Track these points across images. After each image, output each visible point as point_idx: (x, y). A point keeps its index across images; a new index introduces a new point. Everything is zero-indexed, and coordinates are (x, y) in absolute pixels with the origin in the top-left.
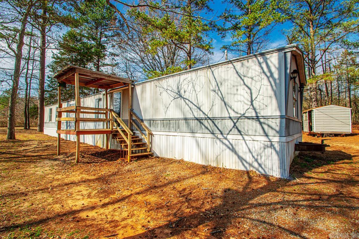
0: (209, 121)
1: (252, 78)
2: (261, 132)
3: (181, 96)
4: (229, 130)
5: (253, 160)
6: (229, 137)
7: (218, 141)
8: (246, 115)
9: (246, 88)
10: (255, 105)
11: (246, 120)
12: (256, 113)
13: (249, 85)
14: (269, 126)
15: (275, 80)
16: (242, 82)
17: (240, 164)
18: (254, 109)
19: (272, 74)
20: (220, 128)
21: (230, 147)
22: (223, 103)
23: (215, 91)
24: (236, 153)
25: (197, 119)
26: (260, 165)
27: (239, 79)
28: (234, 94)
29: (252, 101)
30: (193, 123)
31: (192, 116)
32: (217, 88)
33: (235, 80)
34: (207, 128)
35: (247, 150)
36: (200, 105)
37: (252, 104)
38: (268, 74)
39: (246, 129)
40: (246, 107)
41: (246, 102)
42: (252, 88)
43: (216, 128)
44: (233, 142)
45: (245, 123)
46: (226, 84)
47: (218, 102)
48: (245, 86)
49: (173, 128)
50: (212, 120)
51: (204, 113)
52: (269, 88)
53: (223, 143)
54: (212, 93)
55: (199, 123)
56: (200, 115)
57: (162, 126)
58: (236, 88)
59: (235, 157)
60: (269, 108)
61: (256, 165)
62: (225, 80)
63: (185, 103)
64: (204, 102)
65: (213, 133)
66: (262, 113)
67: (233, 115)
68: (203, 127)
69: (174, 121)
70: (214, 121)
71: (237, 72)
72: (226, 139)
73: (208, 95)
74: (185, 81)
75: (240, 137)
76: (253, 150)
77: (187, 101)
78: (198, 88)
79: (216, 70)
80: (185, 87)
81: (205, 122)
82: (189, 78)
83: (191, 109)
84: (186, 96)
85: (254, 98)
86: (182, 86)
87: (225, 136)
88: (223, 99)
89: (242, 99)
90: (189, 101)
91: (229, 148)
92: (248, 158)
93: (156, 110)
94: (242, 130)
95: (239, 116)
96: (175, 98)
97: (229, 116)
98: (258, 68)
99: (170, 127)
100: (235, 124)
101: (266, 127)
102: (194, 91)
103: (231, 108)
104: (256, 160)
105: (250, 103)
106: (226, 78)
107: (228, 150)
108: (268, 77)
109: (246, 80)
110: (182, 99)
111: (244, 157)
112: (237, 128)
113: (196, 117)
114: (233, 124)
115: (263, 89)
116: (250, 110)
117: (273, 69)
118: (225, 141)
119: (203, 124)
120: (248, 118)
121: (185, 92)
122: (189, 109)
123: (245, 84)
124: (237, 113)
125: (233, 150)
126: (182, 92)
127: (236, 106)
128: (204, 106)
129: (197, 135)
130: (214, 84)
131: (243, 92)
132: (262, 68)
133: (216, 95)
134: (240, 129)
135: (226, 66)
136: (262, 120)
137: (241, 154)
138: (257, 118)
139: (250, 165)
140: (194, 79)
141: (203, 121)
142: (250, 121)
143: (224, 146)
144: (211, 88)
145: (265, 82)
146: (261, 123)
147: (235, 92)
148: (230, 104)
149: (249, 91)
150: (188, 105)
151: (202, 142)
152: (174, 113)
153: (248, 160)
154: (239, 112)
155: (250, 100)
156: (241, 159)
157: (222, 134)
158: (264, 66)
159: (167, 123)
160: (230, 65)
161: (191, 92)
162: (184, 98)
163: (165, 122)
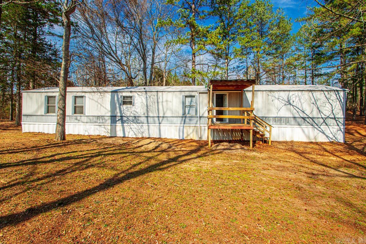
0: (310, 119)
1: (333, 100)
2: (336, 124)
3: (290, 104)
4: (321, 123)
5: (333, 136)
6: (321, 127)
7: (315, 129)
8: (330, 117)
9: (330, 105)
10: (334, 112)
11: (330, 119)
12: (334, 116)
13: (331, 103)
14: (339, 122)
15: (342, 102)
16: (328, 101)
17: (327, 139)
18: (333, 114)
19: (341, 100)
20: (316, 122)
21: (322, 131)
22: (318, 110)
23: (313, 104)
24: (325, 134)
25: (302, 118)
26: (336, 138)
27: (327, 100)
28: (324, 107)
29: (332, 111)
30: (299, 120)
31: (298, 116)
32: (315, 103)
33: (324, 99)
34: (308, 122)
35: (330, 132)
36: (304, 110)
37: (332, 112)
38: (339, 100)
39: (329, 123)
40: (330, 113)
41: (330, 111)
42: (333, 105)
43: (314, 123)
44: (323, 129)
45: (329, 120)
46: (320, 101)
47: (315, 109)
48: (329, 104)
49: (284, 122)
50: (312, 118)
51: (307, 115)
52: (340, 106)
53: (318, 130)
54: (312, 105)
55: (303, 120)
56: (304, 115)
57: (274, 121)
58: (325, 104)
59: (325, 136)
60: (339, 114)
61: (334, 138)
62: (319, 99)
63: (293, 109)
64: (306, 109)
65: (312, 125)
66: (337, 116)
67: (323, 116)
68: (306, 122)
69: (285, 119)
70: (313, 119)
71: (326, 96)
72: (320, 128)
73: (310, 106)
74: (293, 96)
75: (327, 127)
76: (333, 132)
77: (295, 107)
78: (302, 101)
79: (315, 93)
80: (294, 99)
81: (308, 120)
82: (297, 94)
83: (298, 112)
84: (294, 104)
85: (333, 109)
86: (291, 98)
87: (319, 126)
88: (318, 108)
89: (328, 109)
90: (296, 107)
91: (321, 132)
92: (331, 136)
93: (269, 111)
94: (328, 123)
95: (326, 117)
96: (285, 105)
97: (321, 117)
98: (335, 96)
99: (281, 122)
100: (324, 121)
101: (338, 122)
102: (300, 102)
103: (322, 113)
104: (334, 136)
105: (331, 111)
106: (320, 98)
107: (321, 133)
108: (339, 101)
109: (329, 100)
110: (291, 106)
111: (328, 135)
112: (325, 123)
113: (301, 116)
114: (323, 121)
115: (337, 105)
116: (331, 115)
117: (341, 98)
118: (319, 129)
119: (306, 120)
120: (331, 118)
121: (293, 102)
122: (296, 112)
123: (329, 102)
124: (325, 115)
125: (323, 133)
126: (291, 102)
127: (324, 112)
128: (306, 111)
129: (302, 126)
130: (313, 100)
131: (328, 105)
132: (337, 96)
133: (314, 106)
134: (326, 123)
135: (320, 92)
136: (336, 119)
137: (327, 135)
138: (335, 118)
139: (332, 139)
140: (300, 95)
141: (306, 119)
142: (331, 120)
143: (319, 132)
144: (312, 102)
145: (338, 103)
146: (336, 121)
147: (325, 105)
148: (322, 111)
149: (331, 106)
150: (296, 109)
151: (306, 130)
152: (284, 113)
153: (330, 136)
154: (327, 115)
155: (331, 110)
156: (327, 136)
157: (317, 125)
158: (338, 96)
159: (279, 120)
160: (322, 92)
161: (298, 102)
162: (293, 105)
163: (277, 119)
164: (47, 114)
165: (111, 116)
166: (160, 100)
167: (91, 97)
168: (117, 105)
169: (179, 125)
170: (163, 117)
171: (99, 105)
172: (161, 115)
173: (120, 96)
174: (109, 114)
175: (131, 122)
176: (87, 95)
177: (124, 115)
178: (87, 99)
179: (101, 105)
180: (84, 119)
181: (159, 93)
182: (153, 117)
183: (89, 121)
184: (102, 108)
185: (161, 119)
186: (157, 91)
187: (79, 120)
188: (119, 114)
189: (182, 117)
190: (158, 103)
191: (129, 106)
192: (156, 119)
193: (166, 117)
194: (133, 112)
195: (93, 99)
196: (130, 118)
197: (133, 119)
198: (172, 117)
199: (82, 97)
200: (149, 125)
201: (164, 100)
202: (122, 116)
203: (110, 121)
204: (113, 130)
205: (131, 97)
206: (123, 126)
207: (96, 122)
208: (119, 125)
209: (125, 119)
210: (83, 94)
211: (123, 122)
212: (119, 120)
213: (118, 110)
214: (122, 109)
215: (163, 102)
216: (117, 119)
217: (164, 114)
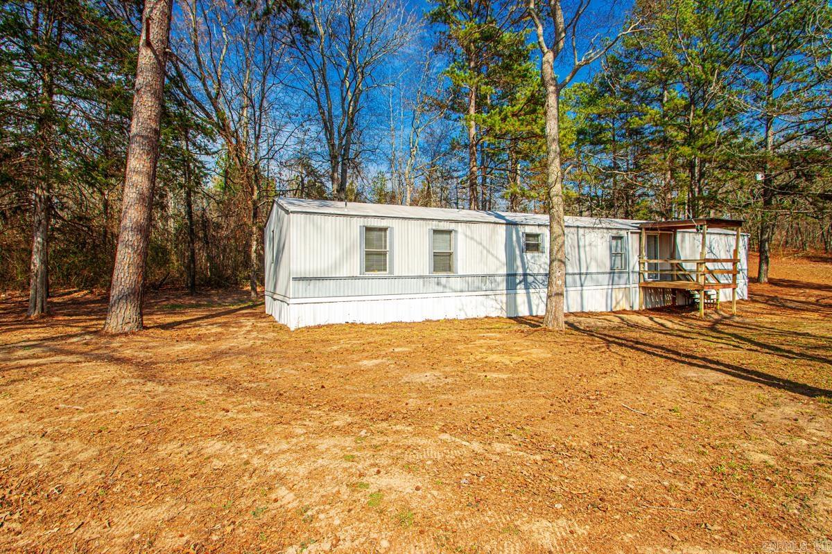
74: (714, 241)
77: (715, 256)
82: (716, 239)
86: (712, 244)
115: (744, 255)
140: (718, 241)
160: (734, 237)
161: (717, 250)
165: (508, 275)
166: (581, 244)
167: (468, 233)
168: (518, 252)
169: (606, 287)
170: (587, 274)
171: (485, 252)
172: (584, 270)
173: (521, 233)
174: (504, 271)
175: (541, 286)
176: (460, 228)
177: (528, 271)
178: (460, 237)
179: (488, 251)
180: (455, 283)
181: (579, 229)
182: (574, 274)
183: (465, 286)
184: (490, 256)
185: (583, 277)
186: (578, 227)
187: (445, 287)
188: (520, 271)
189: (610, 273)
190: (579, 247)
191: (536, 254)
192: (577, 277)
193: (591, 274)
194: (543, 266)
195: (472, 238)
196: (539, 278)
197: (544, 279)
198: (598, 273)
199: (449, 232)
200: (568, 289)
201: (587, 244)
202: (525, 275)
203: (503, 286)
204: (512, 303)
205: (537, 236)
206: (528, 293)
207: (479, 289)
208: (521, 292)
209: (530, 279)
210: (452, 226)
211: (527, 288)
212: (520, 282)
213: (519, 263)
214: (526, 260)
215: (585, 246)
216: (518, 281)
217: (587, 268)
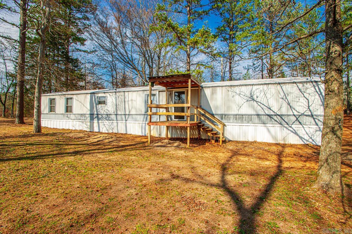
0: (278, 117)
1: (309, 94)
2: (314, 123)
3: (253, 100)
4: (293, 122)
5: (309, 138)
6: (293, 126)
7: (285, 129)
8: (305, 114)
9: (305, 99)
10: (310, 109)
11: (305, 117)
12: (311, 113)
13: (307, 98)
14: (318, 120)
15: (322, 96)
16: (303, 95)
17: (301, 141)
18: (310, 111)
19: (321, 93)
20: (286, 121)
21: (294, 131)
22: (289, 106)
23: (283, 99)
24: (298, 135)
25: (268, 115)
26: (313, 140)
27: (301, 93)
28: (297, 102)
29: (309, 107)
30: (264, 118)
31: (263, 113)
32: (285, 97)
33: (298, 93)
34: (276, 121)
35: (305, 133)
36: (270, 106)
37: (309, 108)
38: (319, 93)
39: (304, 121)
40: (305, 110)
41: (305, 106)
42: (309, 99)
43: (283, 121)
44: (296, 129)
45: (304, 118)
46: (291, 95)
47: (285, 105)
48: (304, 98)
49: (246, 120)
50: (281, 116)
51: (274, 112)
52: (320, 100)
53: (288, 129)
54: (281, 100)
55: (269, 118)
56: (270, 112)
57: (235, 119)
58: (298, 98)
59: (297, 137)
60: (319, 111)
61: (311, 140)
62: (290, 93)
63: (257, 105)
64: (273, 105)
65: (281, 124)
66: (315, 113)
67: (296, 113)
68: (273, 120)
69: (247, 116)
70: (282, 117)
71: (300, 89)
72: (291, 127)
73: (277, 101)
74: (257, 90)
75: (301, 126)
76: (309, 133)
77: (259, 103)
78: (268, 96)
79: (284, 86)
80: (258, 94)
81: (275, 118)
82: (261, 89)
83: (262, 109)
84: (259, 100)
85: (310, 105)
86: (255, 93)
87: (290, 125)
88: (289, 104)
89: (303, 105)
90: (261, 103)
91: (292, 132)
93: (229, 108)
94: (302, 122)
95: (300, 114)
96: (248, 101)
97: (293, 114)
98: (313, 89)
99: (242, 120)
100: (297, 119)
101: (317, 121)
102: (265, 98)
103: (294, 109)
104: (311, 138)
105: (307, 108)
106: (292, 92)
107: (292, 133)
108: (319, 95)
109: (305, 94)
110: (255, 102)
111: (303, 137)
112: (298, 121)
113: (267, 114)
114: (295, 119)
115: (316, 100)
116: (307, 111)
117: (322, 91)
118: (290, 128)
119: (272, 118)
120: (306, 116)
121: (257, 97)
122: (261, 108)
123: (304, 96)
124: (299, 113)
125: (296, 133)
126: (255, 97)
127: (297, 108)
128: (273, 108)
129: (267, 125)
130: (282, 94)
131: (303, 101)
133: (284, 101)
134: (300, 121)
135: (293, 85)
136: (315, 117)
137: (300, 135)
138: (312, 116)
139: (307, 141)
140: (265, 89)
141: (273, 117)
142: (307, 117)
143: (289, 132)
144: (280, 97)
145: (317, 97)
146: (314, 119)
147: (298, 100)
148: (294, 107)
149: (307, 101)
150: (260, 106)
151: (272, 130)
152: (246, 110)
153: (305, 138)
154: (300, 112)
155: (307, 105)
156: (301, 138)
157: (287, 124)
158: (317, 88)
159: (240, 118)
160: (295, 85)
161: (263, 98)
162: (256, 101)
163: (237, 116)
164: (50, 113)
165: (91, 114)
166: (127, 100)
167: (77, 99)
168: (95, 105)
169: (141, 122)
170: (129, 115)
171: (82, 105)
172: (127, 113)
173: (96, 97)
174: (89, 113)
175: (105, 119)
176: (74, 97)
177: (99, 113)
178: (74, 100)
179: (83, 105)
180: (72, 117)
181: (125, 93)
182: (121, 115)
183: (75, 118)
184: (84, 107)
185: (127, 116)
187: (69, 118)
188: (96, 113)
189: (145, 115)
190: (125, 102)
191: (103, 105)
192: (123, 116)
193: (132, 115)
194: (106, 111)
195: (78, 100)
196: (104, 116)
197: (106, 116)
198: (136, 115)
199: (71, 98)
200: (118, 122)
201: (130, 99)
202: (97, 114)
203: (89, 119)
204: (92, 126)
205: (105, 97)
206: (98, 123)
207: (80, 119)
208: (95, 121)
209: (100, 116)
210: (71, 96)
211: (98, 120)
212: (96, 117)
213: (95, 110)
214: (98, 108)
215: (128, 101)
216: (95, 117)
217: (129, 112)
